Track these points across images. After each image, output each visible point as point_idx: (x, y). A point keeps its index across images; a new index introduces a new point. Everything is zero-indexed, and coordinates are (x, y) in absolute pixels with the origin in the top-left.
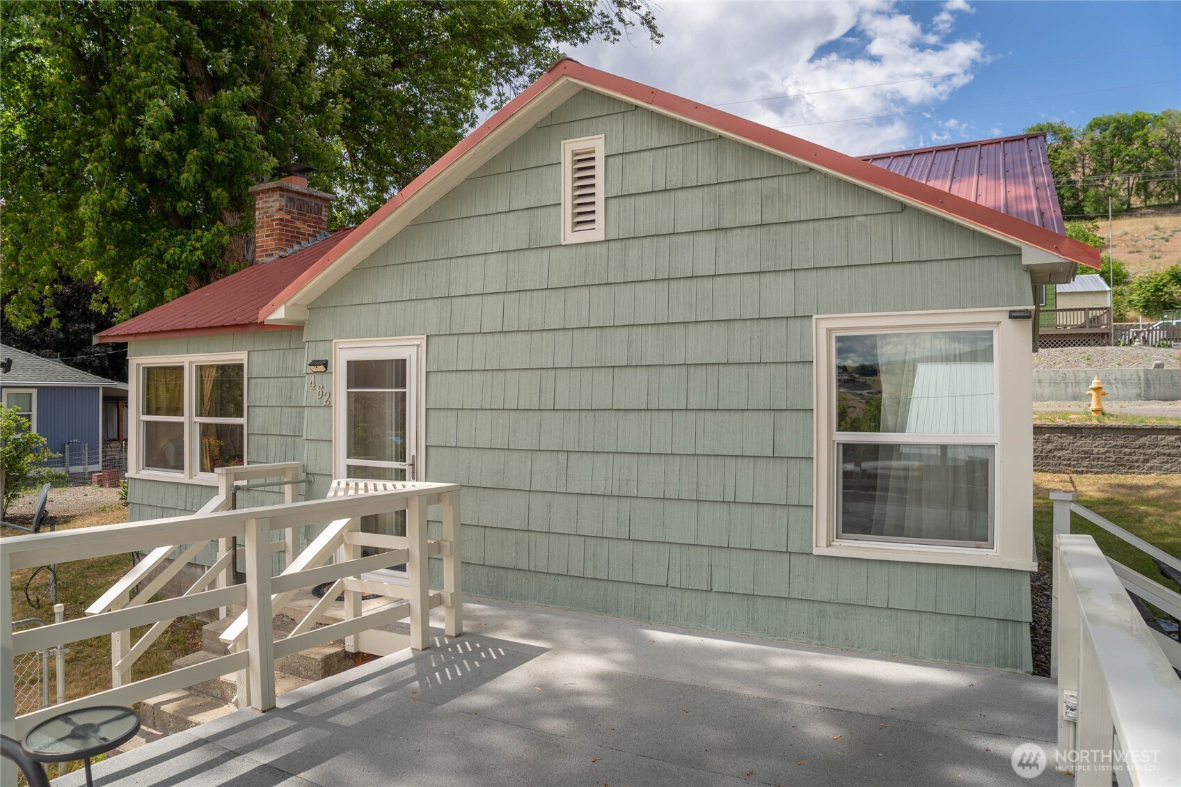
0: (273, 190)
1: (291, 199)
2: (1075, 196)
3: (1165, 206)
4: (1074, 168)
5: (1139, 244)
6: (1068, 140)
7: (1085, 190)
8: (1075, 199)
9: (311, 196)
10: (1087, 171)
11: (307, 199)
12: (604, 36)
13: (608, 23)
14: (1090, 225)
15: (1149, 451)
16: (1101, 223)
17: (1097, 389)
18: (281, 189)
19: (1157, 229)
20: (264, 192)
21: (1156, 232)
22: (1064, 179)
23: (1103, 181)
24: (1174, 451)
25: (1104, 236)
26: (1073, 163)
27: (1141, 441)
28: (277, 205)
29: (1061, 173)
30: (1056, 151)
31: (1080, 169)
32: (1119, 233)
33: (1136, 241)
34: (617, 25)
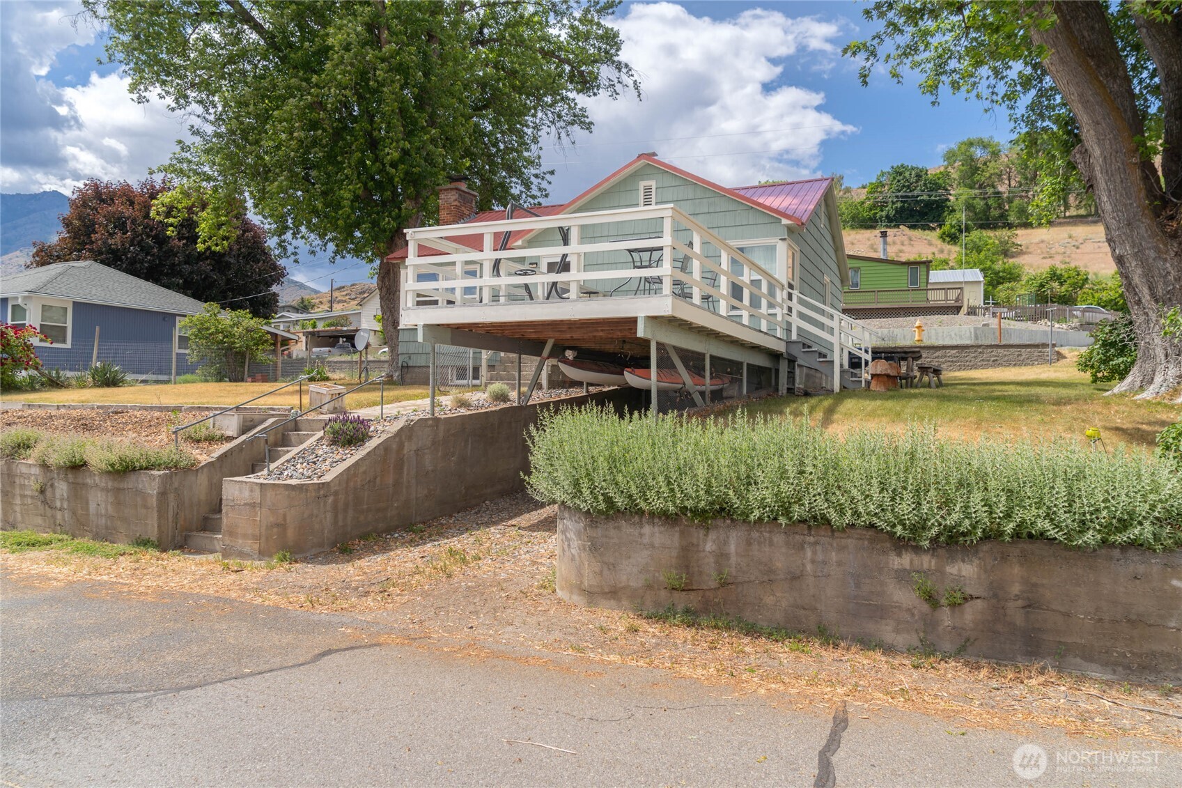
0: (452, 189)
1: (460, 195)
2: (1000, 206)
3: (1082, 216)
4: (1001, 180)
5: (1053, 251)
6: (996, 154)
7: (1010, 201)
8: (1000, 208)
9: (469, 193)
10: (1013, 183)
11: (467, 195)
12: (610, 93)
13: (613, 85)
14: (1009, 233)
15: (941, 360)
16: (1020, 232)
17: (919, 327)
18: (457, 189)
19: (1070, 237)
20: (445, 190)
21: (1070, 240)
22: (990, 190)
23: (1027, 192)
24: (954, 359)
25: (1023, 243)
26: (1000, 176)
27: (937, 354)
28: (454, 198)
29: (988, 185)
30: (985, 164)
31: (1007, 182)
32: (1036, 240)
33: (1050, 248)
34: (618, 87)
